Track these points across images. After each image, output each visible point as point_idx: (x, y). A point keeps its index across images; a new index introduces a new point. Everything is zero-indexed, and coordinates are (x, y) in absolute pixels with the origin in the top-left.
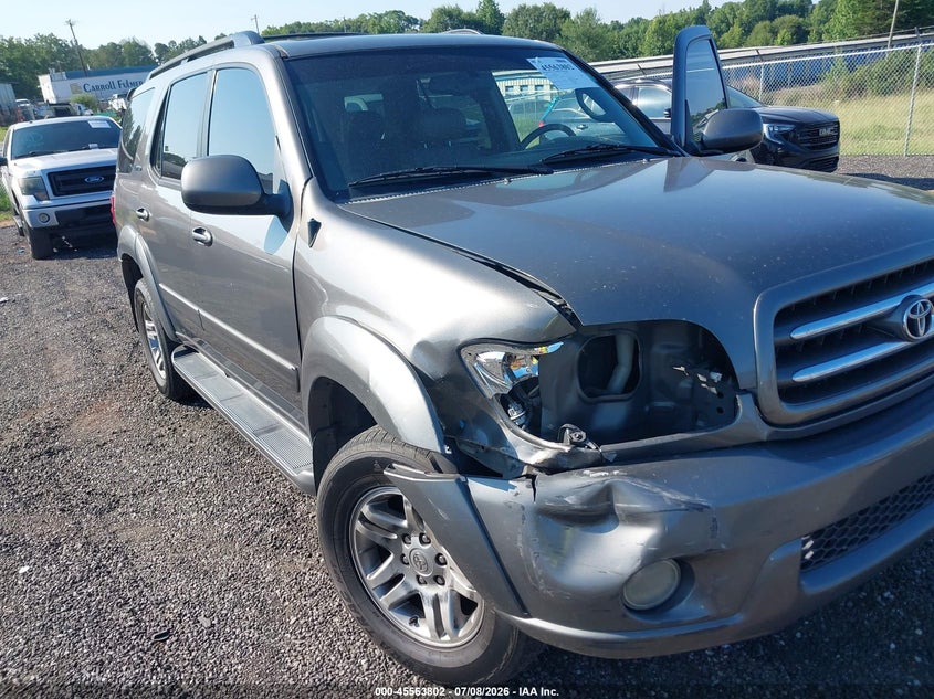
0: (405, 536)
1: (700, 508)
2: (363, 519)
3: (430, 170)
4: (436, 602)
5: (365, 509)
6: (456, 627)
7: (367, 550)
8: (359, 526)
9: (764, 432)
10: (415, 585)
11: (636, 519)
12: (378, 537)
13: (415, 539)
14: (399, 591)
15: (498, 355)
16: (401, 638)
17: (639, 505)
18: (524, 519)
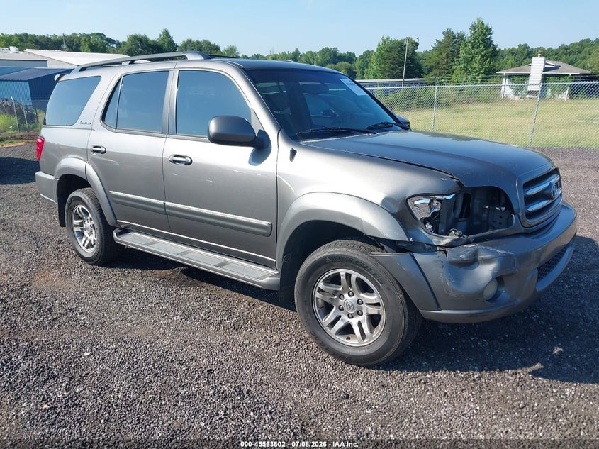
0: (340, 296)
1: (511, 255)
2: (320, 290)
3: (330, 129)
4: (360, 324)
5: (321, 285)
6: (372, 332)
7: (321, 308)
8: (317, 295)
9: (522, 230)
10: (347, 320)
11: (487, 261)
12: (327, 299)
13: (346, 296)
14: (340, 325)
15: (428, 201)
16: (344, 347)
17: (488, 256)
18: (443, 266)
